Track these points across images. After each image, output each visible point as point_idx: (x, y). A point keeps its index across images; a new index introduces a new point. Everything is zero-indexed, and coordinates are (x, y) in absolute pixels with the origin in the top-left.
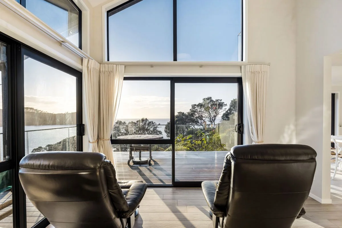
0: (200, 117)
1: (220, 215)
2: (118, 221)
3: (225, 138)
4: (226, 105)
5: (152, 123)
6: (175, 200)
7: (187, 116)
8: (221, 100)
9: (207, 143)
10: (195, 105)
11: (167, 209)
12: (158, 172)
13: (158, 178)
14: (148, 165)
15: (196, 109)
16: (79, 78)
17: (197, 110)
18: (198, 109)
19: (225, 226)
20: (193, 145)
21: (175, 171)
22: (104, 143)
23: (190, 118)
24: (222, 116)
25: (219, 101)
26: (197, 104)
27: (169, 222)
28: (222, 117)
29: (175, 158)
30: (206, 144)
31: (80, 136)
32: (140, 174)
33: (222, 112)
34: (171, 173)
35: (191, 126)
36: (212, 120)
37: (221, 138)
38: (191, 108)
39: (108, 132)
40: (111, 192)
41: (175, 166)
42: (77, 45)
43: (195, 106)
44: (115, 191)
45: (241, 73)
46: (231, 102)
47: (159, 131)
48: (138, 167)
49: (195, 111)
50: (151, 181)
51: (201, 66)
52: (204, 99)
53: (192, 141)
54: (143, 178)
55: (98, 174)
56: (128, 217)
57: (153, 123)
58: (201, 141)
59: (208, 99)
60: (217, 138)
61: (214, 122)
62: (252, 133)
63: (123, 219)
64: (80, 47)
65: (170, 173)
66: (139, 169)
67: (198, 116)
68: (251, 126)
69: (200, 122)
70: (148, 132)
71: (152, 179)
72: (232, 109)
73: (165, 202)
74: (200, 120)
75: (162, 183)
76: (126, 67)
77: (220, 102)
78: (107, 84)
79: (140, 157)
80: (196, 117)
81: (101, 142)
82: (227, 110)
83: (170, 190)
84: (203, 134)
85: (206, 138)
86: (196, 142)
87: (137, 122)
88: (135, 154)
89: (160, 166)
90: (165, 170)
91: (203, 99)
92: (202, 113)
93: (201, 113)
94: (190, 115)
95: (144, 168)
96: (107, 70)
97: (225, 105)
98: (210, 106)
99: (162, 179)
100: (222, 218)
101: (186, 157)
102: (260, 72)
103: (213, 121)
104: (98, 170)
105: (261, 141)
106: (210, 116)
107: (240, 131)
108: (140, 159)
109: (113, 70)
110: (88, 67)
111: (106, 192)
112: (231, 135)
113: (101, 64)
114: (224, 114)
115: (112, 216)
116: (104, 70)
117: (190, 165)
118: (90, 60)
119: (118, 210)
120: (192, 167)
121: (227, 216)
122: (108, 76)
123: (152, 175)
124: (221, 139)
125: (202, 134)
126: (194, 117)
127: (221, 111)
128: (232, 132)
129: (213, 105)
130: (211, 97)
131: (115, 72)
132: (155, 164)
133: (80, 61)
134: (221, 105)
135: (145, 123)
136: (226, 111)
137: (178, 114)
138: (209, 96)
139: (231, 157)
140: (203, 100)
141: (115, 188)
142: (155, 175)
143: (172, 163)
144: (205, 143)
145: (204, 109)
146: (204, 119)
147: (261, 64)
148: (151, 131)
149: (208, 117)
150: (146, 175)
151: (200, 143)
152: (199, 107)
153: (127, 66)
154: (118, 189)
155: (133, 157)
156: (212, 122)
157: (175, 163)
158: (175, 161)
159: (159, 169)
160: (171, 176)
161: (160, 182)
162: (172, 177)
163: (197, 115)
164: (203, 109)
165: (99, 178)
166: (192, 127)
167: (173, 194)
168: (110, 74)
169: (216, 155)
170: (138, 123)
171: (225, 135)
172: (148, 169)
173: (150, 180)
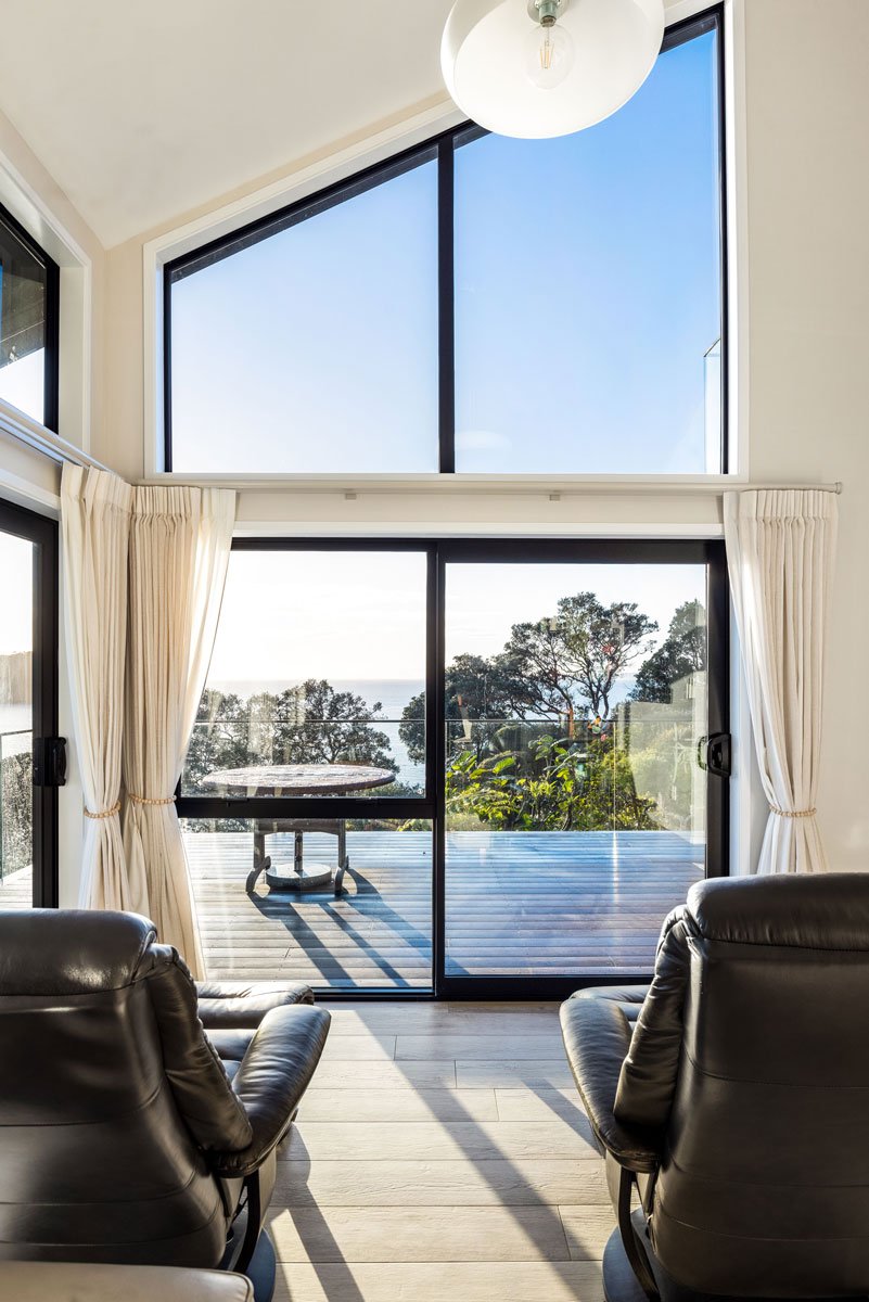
0: (545, 674)
1: (637, 1162)
2: (204, 1191)
3: (653, 770)
4: (655, 626)
5: (346, 700)
6: (445, 1064)
7: (493, 674)
8: (635, 606)
9: (576, 787)
10: (528, 626)
11: (416, 1104)
12: (374, 929)
13: (374, 955)
14: (333, 896)
15: (530, 641)
16: (43, 546)
17: (533, 646)
18: (537, 643)
19: (662, 1207)
20: (520, 798)
21: (447, 924)
22: (146, 815)
23: (507, 679)
24: (638, 673)
25: (625, 609)
26: (534, 624)
27: (422, 1165)
28: (639, 676)
29: (446, 861)
30: (574, 796)
31: (48, 790)
32: (297, 938)
33: (637, 656)
34: (428, 934)
35: (511, 714)
36: (598, 687)
37: (634, 769)
38: (509, 637)
39: (164, 771)
40: (176, 1077)
41: (446, 903)
42: (37, 413)
43: (528, 632)
44: (193, 1075)
45: (722, 521)
46: (676, 615)
47: (375, 735)
48: (289, 905)
49: (526, 653)
50: (346, 970)
51: (555, 495)
52: (564, 603)
53: (513, 782)
54: (310, 955)
55: (122, 1009)
56: (250, 1170)
57: (351, 702)
58: (550, 781)
59: (580, 601)
60: (619, 768)
61: (606, 698)
62: (769, 775)
63: (228, 1180)
64: (52, 421)
65: (423, 932)
66: (295, 914)
67: (539, 673)
68: (765, 746)
69: (546, 698)
70: (329, 738)
71: (350, 961)
72: (680, 645)
73: (406, 1073)
74: (548, 688)
75: (390, 983)
76: (242, 496)
77: (629, 613)
78: (161, 569)
79: (299, 859)
80: (532, 678)
81: (135, 811)
82: (657, 647)
83: (425, 1012)
84: (562, 752)
85: (574, 769)
86: (533, 785)
87: (287, 694)
88: (275, 845)
89: (379, 898)
90: (404, 917)
91: (561, 603)
92: (556, 658)
93: (549, 660)
94: (505, 670)
95: (316, 908)
96: (161, 509)
97: (651, 626)
98: (587, 631)
99: (390, 961)
100: (648, 1175)
101: (490, 857)
102: (802, 521)
103: (600, 694)
104: (122, 996)
105: (806, 808)
106: (587, 674)
107: (718, 764)
108: (299, 870)
109: (188, 511)
110: (82, 501)
111: (155, 1081)
112: (677, 760)
113: (136, 486)
114: (648, 666)
115: (183, 1176)
116: (148, 511)
117: (507, 897)
118: (94, 473)
119: (205, 1147)
120: (515, 903)
121: (672, 1169)
122: (169, 534)
123: (352, 942)
124: (634, 773)
125: (557, 750)
126: (523, 676)
127: (633, 649)
128: (682, 747)
129: (599, 627)
130: (593, 596)
131: (193, 519)
132: (360, 891)
133: (50, 479)
134: (634, 626)
135: (319, 702)
136: (656, 651)
137: (456, 664)
138: (585, 590)
139: (689, 932)
140: (561, 608)
141: (193, 1061)
142: (361, 942)
143: (431, 885)
144: (570, 789)
145: (562, 644)
146: (562, 683)
147: (803, 486)
148: (343, 733)
149: (579, 678)
150: (324, 942)
151: (547, 792)
152: (545, 636)
153: (245, 490)
154: (209, 1060)
155: (269, 857)
156: (599, 699)
157: (446, 885)
158: (446, 875)
159: (380, 914)
160: (431, 949)
161: (383, 974)
162: (431, 954)
163: (535, 670)
164: (559, 646)
165: (125, 1028)
166: (516, 716)
167: (438, 1034)
168: (176, 525)
169: (615, 850)
170: (291, 700)
171: (651, 757)
172: (333, 914)
173: (339, 967)
